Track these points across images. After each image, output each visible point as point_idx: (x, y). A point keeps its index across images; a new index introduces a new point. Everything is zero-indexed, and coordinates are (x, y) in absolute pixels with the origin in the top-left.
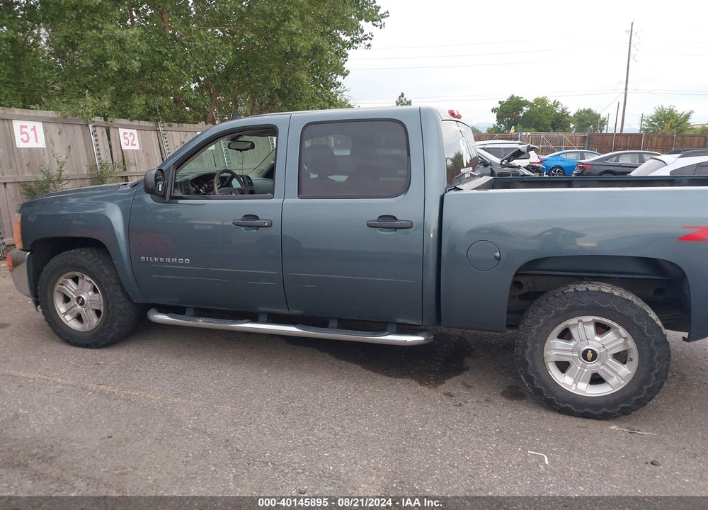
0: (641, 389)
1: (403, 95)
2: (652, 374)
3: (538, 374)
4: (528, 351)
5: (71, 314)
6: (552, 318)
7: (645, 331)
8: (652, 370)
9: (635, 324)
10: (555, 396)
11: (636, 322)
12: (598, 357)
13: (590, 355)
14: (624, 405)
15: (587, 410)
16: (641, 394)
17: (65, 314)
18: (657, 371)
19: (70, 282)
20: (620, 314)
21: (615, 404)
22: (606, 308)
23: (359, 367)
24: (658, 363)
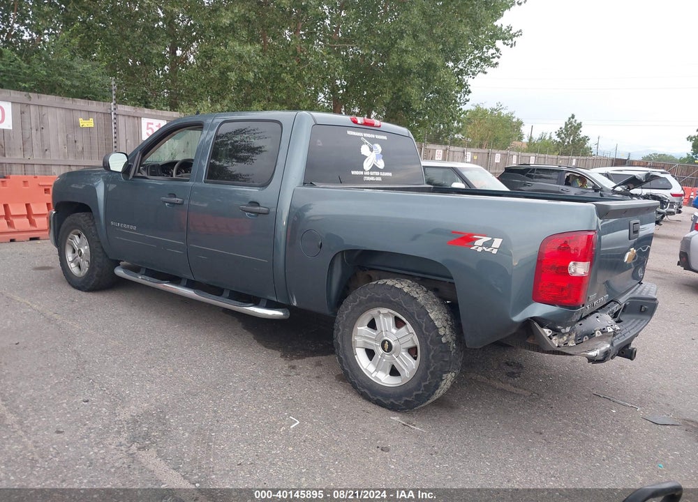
0: (419, 384)
1: (573, 117)
2: (428, 372)
3: (346, 357)
4: (340, 333)
5: (75, 263)
6: (357, 305)
7: (423, 329)
8: (428, 368)
9: (416, 320)
10: (358, 380)
11: (417, 319)
12: (393, 349)
13: (386, 345)
14: (408, 399)
15: (380, 398)
16: (419, 390)
17: (72, 262)
18: (432, 369)
19: (76, 236)
20: (405, 309)
21: (399, 397)
22: (394, 302)
23: (251, 336)
24: (433, 361)
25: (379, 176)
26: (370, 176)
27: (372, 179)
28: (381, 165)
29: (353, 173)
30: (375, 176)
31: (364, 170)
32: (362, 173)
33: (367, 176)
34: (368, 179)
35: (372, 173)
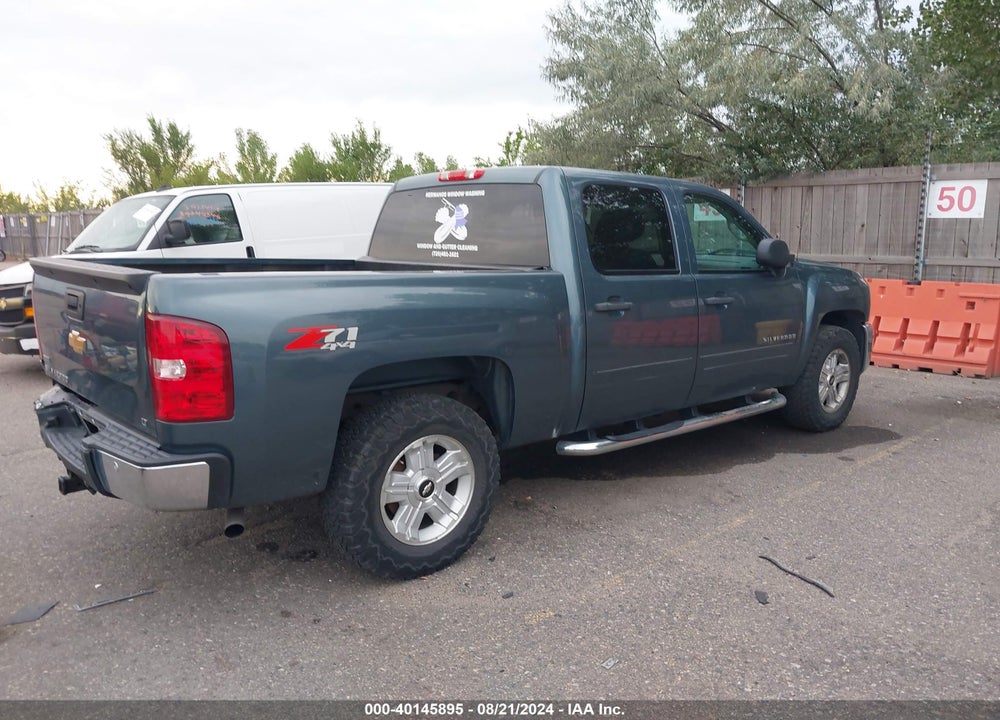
25: (456, 251)
26: (442, 250)
27: (444, 254)
28: (462, 233)
29: (419, 246)
30: (449, 251)
31: (434, 243)
32: (430, 246)
33: (437, 250)
34: (438, 254)
35: (445, 247)
